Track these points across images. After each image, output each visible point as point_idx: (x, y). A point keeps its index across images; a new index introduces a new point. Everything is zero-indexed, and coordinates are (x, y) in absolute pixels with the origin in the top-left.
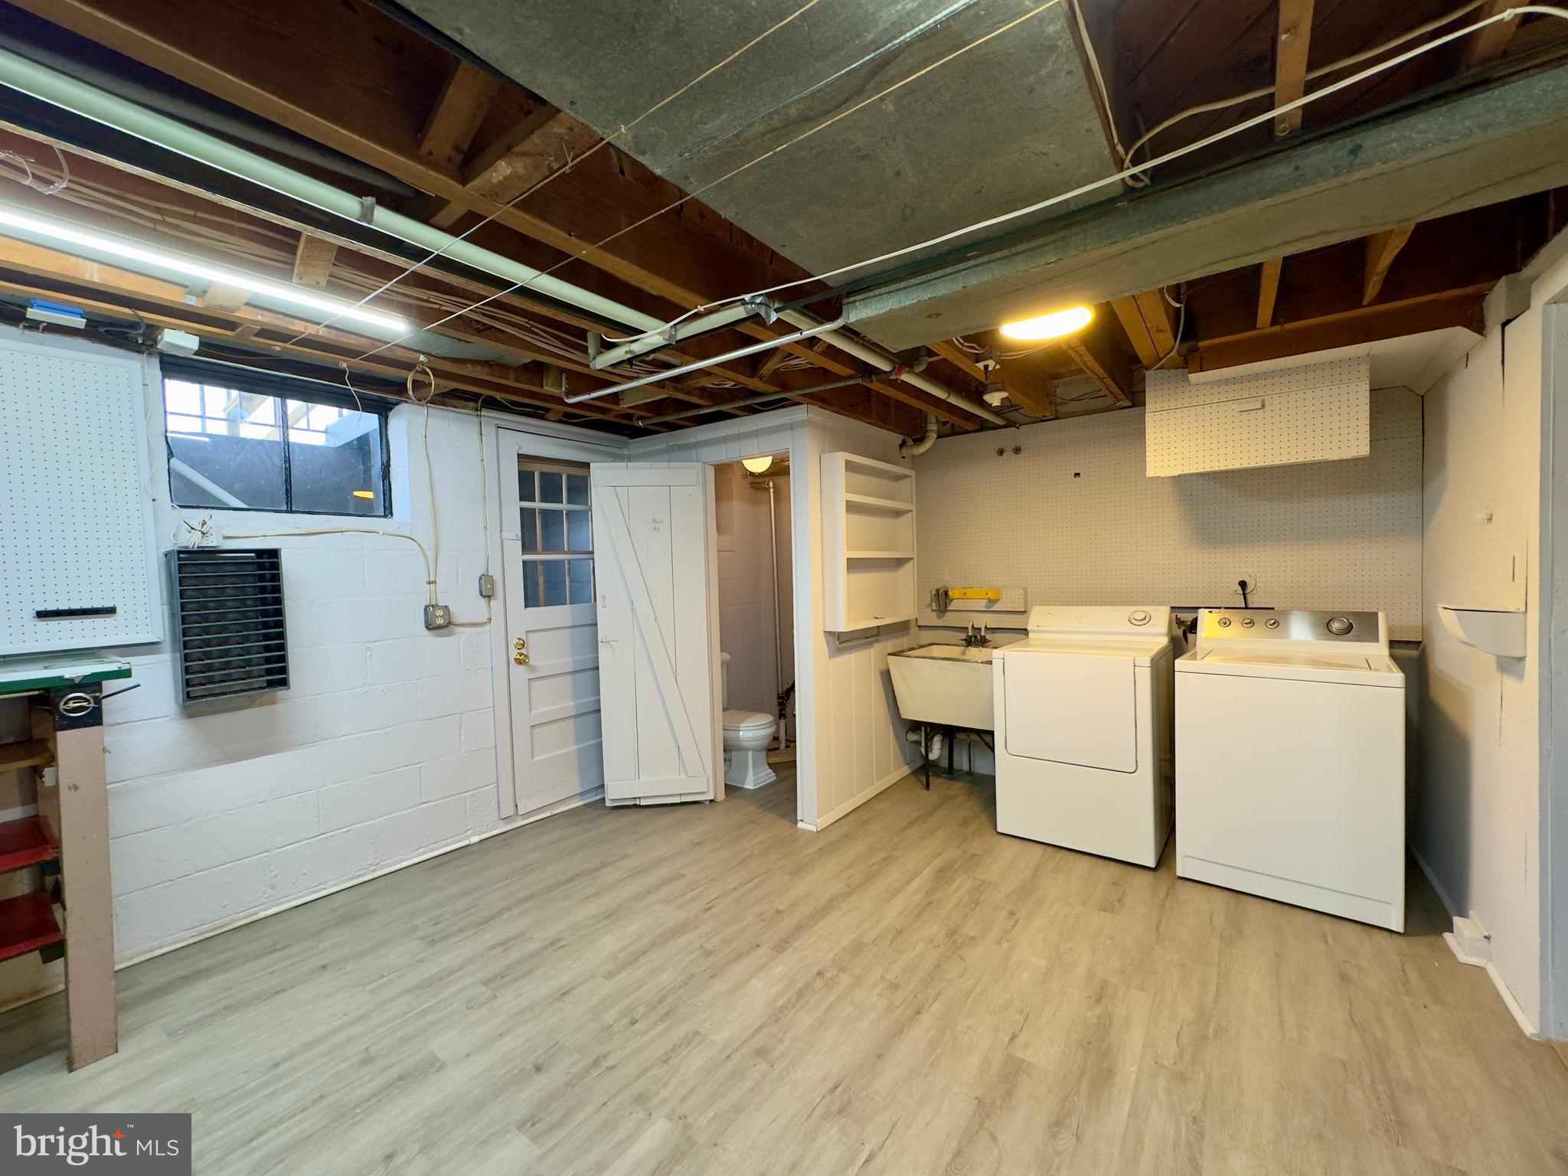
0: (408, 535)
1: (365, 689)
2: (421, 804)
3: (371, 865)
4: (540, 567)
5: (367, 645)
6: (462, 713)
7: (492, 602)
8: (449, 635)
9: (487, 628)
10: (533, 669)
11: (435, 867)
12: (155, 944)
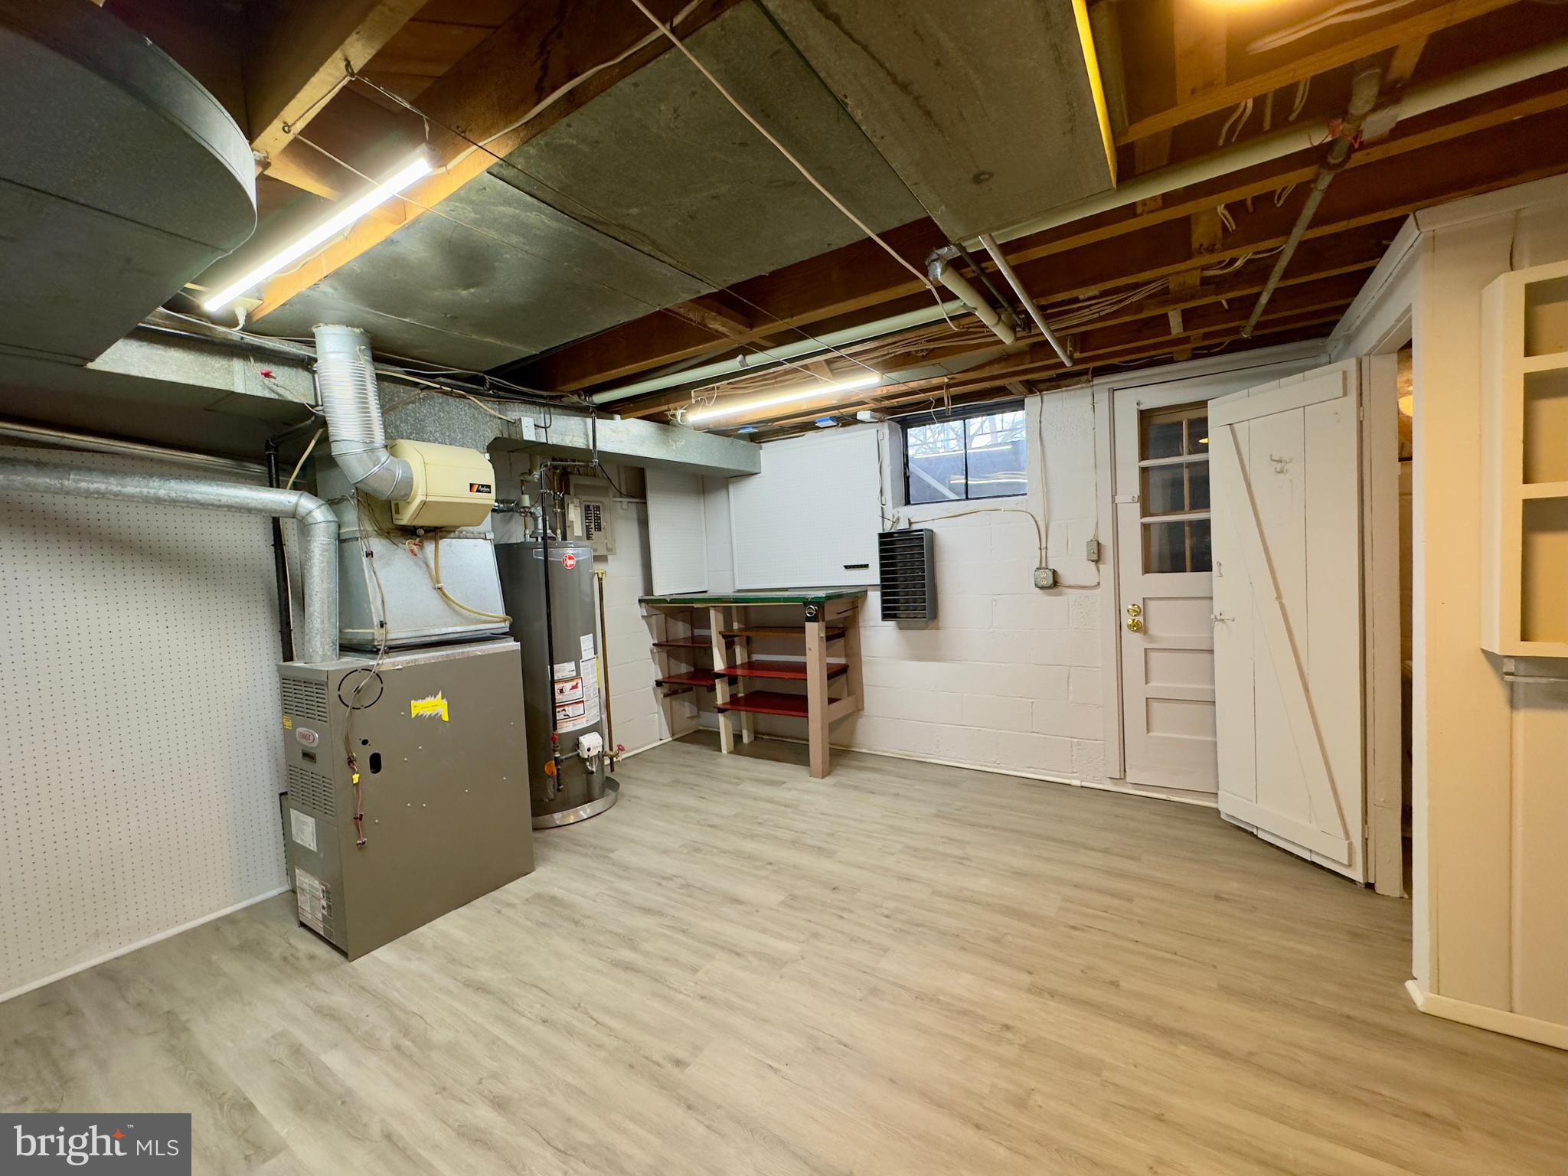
0: (1024, 509)
1: (991, 630)
2: (1032, 732)
3: (995, 762)
4: (1187, 529)
5: (994, 597)
6: (1070, 666)
7: (1101, 567)
8: (1060, 594)
9: (1097, 591)
10: (1152, 639)
11: (1028, 785)
12: (885, 749)
